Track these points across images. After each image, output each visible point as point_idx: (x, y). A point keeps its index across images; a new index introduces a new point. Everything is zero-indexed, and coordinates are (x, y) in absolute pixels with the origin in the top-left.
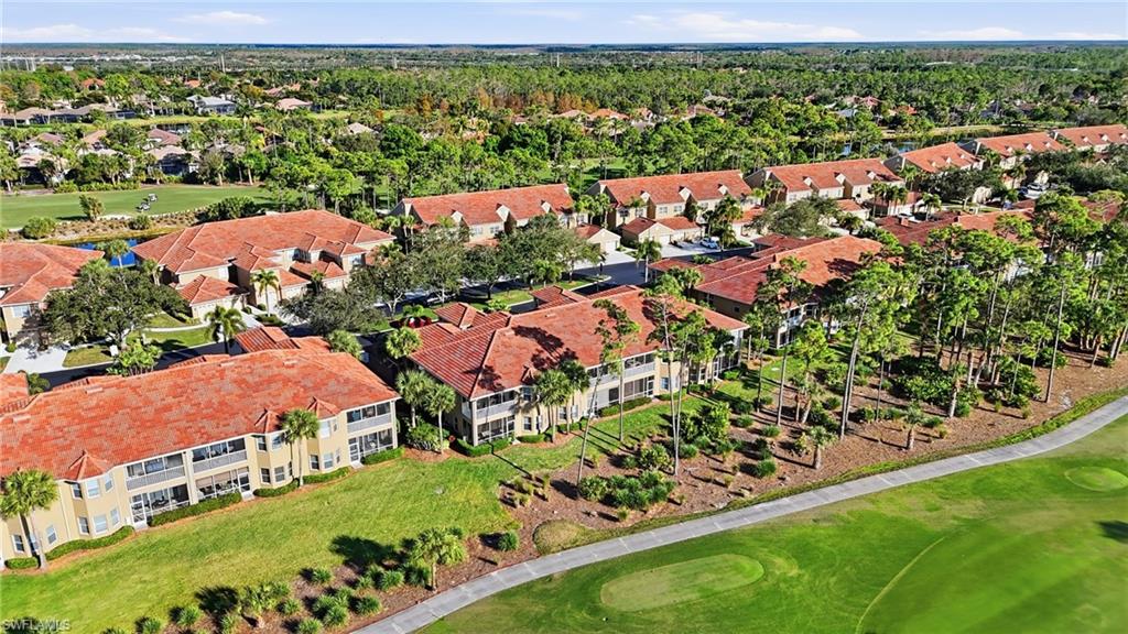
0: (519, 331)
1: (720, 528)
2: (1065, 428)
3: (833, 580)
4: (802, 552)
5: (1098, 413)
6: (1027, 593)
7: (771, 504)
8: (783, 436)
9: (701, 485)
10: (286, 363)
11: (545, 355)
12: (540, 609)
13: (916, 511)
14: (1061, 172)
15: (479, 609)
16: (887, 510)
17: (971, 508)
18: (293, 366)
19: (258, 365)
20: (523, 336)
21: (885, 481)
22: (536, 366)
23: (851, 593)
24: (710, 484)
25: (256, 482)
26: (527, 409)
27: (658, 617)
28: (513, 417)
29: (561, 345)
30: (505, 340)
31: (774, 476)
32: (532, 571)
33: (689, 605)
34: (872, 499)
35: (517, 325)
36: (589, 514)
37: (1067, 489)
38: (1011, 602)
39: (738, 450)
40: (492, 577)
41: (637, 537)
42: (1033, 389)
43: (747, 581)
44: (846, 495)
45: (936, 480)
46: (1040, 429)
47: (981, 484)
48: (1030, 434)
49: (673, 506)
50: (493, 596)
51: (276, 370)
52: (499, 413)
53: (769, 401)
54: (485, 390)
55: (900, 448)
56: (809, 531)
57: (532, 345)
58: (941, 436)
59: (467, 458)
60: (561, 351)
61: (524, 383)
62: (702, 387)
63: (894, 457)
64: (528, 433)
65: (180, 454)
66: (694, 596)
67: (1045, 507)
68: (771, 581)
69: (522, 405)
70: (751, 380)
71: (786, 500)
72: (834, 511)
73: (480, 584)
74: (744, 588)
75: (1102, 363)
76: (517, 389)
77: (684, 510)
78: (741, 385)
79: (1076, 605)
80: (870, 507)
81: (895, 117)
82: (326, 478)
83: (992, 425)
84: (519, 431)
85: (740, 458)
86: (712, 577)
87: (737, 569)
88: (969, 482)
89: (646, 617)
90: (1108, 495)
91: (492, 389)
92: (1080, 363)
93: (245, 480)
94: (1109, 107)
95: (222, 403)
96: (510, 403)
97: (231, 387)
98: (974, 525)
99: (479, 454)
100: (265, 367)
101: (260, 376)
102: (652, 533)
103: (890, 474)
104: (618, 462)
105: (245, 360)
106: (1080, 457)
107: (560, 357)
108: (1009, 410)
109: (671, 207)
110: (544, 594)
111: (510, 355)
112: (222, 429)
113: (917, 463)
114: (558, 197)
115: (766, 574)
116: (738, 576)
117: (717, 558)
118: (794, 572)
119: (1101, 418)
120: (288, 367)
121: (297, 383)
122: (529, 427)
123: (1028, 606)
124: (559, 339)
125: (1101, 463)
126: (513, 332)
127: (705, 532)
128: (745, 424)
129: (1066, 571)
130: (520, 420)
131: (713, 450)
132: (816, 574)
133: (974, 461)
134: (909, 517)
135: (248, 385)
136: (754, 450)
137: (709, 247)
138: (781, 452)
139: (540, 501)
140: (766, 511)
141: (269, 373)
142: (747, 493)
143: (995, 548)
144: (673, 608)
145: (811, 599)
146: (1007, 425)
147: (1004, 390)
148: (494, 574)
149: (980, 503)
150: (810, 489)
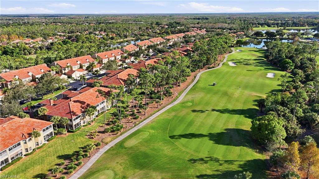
0: (74, 101)
1: (137, 129)
2: (179, 98)
3: (160, 131)
4: (153, 128)
5: (182, 94)
6: (187, 123)
7: (142, 123)
8: (136, 111)
9: (127, 123)
10: (20, 122)
11: (83, 106)
12: (115, 152)
13: (166, 117)
14: (155, 49)
15: (103, 156)
16: (162, 118)
17: (173, 114)
18: (22, 122)
19: (13, 124)
20: (76, 102)
21: (158, 114)
22: (83, 108)
23: (164, 132)
24: (129, 123)
25: (24, 153)
26: (83, 119)
27: (137, 145)
28: (80, 122)
29: (85, 103)
30: (72, 104)
31: (139, 118)
32: (107, 147)
33: (141, 142)
34: (158, 117)
35: (73, 100)
36: (110, 135)
37: (185, 107)
38: (186, 125)
39: (130, 116)
40: (100, 151)
41: (123, 135)
42: (172, 92)
43: (148, 135)
44: (153, 118)
45: (166, 111)
46: (176, 99)
47: (172, 109)
48: (175, 100)
49: (125, 129)
50: (104, 153)
51: (19, 124)
52: (78, 121)
53: (129, 105)
54: (74, 116)
55: (157, 108)
56: (152, 125)
57: (79, 104)
58: (162, 104)
59: (73, 133)
60: (86, 104)
61: (82, 113)
62: (115, 106)
63: (157, 110)
64: (84, 124)
65: (6, 150)
66: (141, 140)
67: (183, 111)
68: (151, 134)
69: (82, 118)
70: (123, 102)
71: (144, 121)
72: (153, 120)
73: (99, 153)
74: (148, 136)
75: (179, 86)
76: (80, 115)
77: (127, 129)
78: (121, 104)
79: (194, 122)
80: (159, 118)
81: (112, 37)
82: (41, 147)
83: (168, 100)
84: (82, 124)
85: (131, 117)
86: (142, 136)
87: (145, 134)
88: (171, 110)
89: (135, 146)
90: (190, 106)
91: (76, 115)
92: (175, 87)
93: (21, 153)
94: (155, 32)
95: (10, 135)
96: (80, 118)
97: (10, 131)
98: (175, 116)
99: (76, 131)
100: (15, 124)
101: (15, 126)
102: (125, 134)
103: (158, 112)
104: (108, 124)
105: (9, 123)
106: (184, 102)
107: (86, 105)
108: (169, 97)
109: (76, 66)
110: (113, 149)
111: (75, 107)
112: (14, 141)
113: (161, 109)
114: (45, 68)
115: (150, 133)
116: (146, 135)
117: (140, 133)
118: (154, 132)
119: (183, 95)
120: (21, 123)
121: (26, 126)
122: (84, 123)
123: (188, 125)
124: (84, 102)
125: (187, 102)
126: (73, 102)
127: (135, 130)
128: (128, 111)
129: (191, 119)
130: (82, 122)
131: (125, 117)
132: (157, 131)
133: (169, 106)
134: (165, 118)
135: (14, 129)
136: (133, 115)
137: (91, 75)
138: (137, 114)
139: (98, 136)
140: (142, 124)
141: (17, 125)
142: (137, 122)
143: (180, 118)
144: (139, 143)
145: (159, 135)
146: (170, 100)
147: (168, 94)
148: (100, 150)
149: (174, 113)
150: (147, 118)
